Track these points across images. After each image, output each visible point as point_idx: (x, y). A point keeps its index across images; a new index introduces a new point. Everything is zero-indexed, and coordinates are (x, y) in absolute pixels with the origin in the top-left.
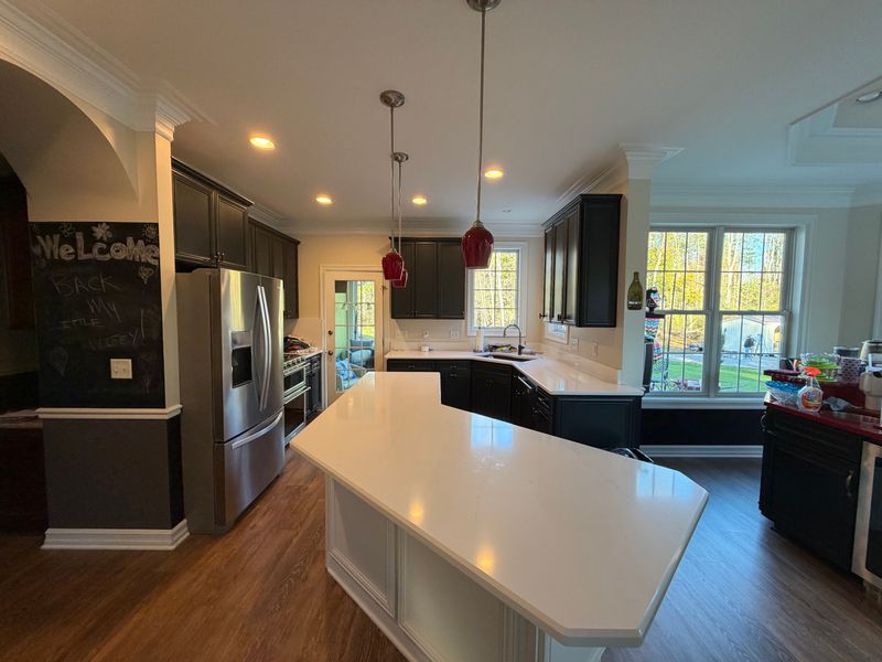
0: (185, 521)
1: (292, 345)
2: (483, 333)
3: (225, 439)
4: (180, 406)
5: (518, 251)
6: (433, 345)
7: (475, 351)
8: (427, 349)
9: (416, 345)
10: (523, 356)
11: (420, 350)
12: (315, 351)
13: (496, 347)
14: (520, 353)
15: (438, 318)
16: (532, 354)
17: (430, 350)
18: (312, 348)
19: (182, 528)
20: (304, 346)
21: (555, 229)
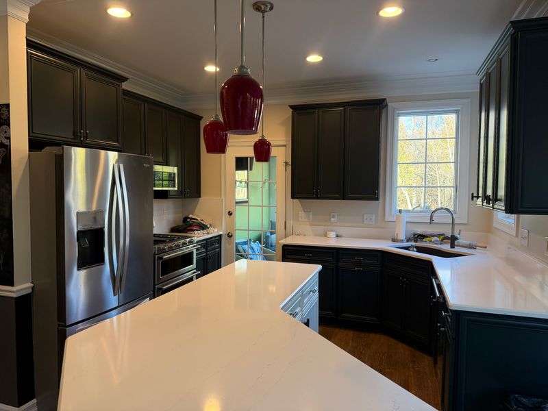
0: (34, 401)
1: (191, 225)
2: (406, 218)
3: (68, 324)
4: (32, 285)
5: (457, 112)
6: (342, 230)
7: (394, 240)
8: (333, 234)
9: (321, 229)
10: (457, 250)
11: (325, 235)
12: (214, 232)
13: (421, 237)
14: (452, 246)
15: (344, 198)
16: (470, 247)
17: (337, 236)
18: (211, 230)
19: (31, 407)
20: (203, 227)
21: (488, 75)
